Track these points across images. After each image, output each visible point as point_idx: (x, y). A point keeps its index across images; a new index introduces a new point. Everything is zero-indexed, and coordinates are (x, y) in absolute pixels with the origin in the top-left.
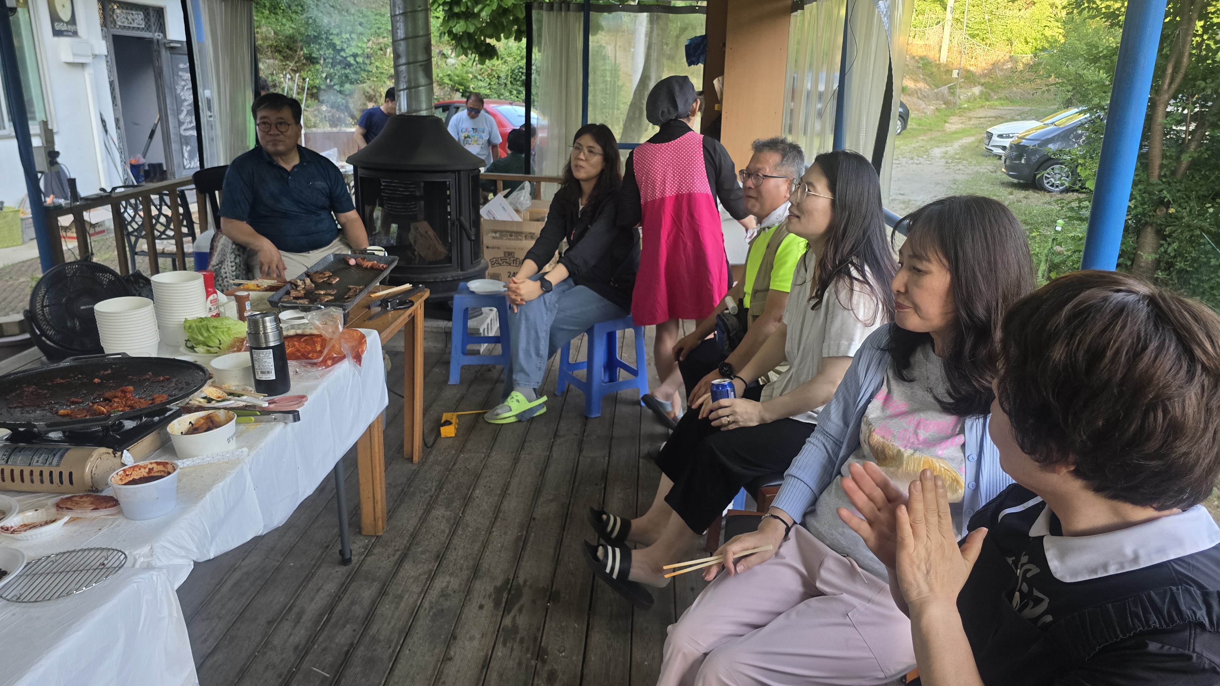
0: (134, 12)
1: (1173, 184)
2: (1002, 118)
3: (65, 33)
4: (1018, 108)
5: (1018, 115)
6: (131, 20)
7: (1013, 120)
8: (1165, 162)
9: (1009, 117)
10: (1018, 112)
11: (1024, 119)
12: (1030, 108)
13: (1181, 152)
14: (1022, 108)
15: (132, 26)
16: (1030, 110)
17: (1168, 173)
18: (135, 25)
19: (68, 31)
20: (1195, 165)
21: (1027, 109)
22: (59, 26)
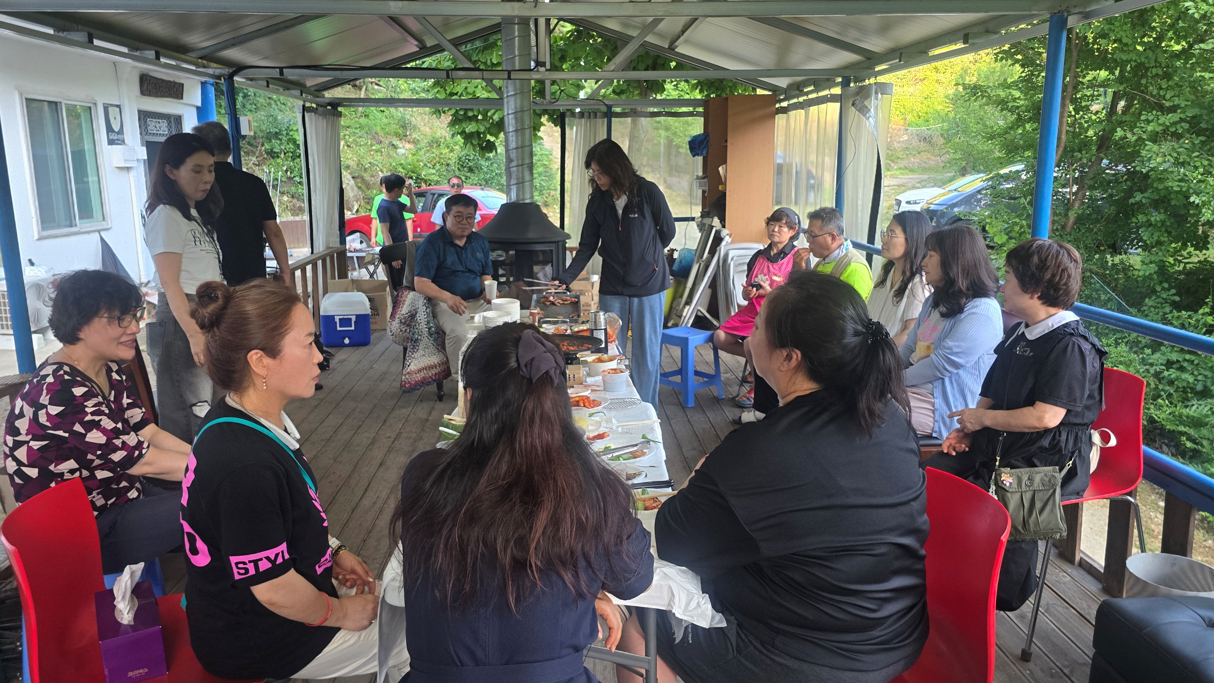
0: (160, 121)
1: (1064, 236)
2: (904, 186)
3: (116, 142)
4: (917, 176)
5: (918, 183)
6: (158, 128)
7: (914, 188)
8: (1056, 218)
9: (910, 185)
10: (918, 180)
11: (924, 187)
12: (927, 176)
13: (1068, 210)
14: (921, 176)
15: (158, 132)
16: (929, 178)
17: (1059, 227)
18: (161, 132)
19: (118, 140)
20: (1080, 220)
21: (926, 177)
22: (113, 136)
